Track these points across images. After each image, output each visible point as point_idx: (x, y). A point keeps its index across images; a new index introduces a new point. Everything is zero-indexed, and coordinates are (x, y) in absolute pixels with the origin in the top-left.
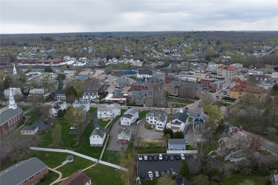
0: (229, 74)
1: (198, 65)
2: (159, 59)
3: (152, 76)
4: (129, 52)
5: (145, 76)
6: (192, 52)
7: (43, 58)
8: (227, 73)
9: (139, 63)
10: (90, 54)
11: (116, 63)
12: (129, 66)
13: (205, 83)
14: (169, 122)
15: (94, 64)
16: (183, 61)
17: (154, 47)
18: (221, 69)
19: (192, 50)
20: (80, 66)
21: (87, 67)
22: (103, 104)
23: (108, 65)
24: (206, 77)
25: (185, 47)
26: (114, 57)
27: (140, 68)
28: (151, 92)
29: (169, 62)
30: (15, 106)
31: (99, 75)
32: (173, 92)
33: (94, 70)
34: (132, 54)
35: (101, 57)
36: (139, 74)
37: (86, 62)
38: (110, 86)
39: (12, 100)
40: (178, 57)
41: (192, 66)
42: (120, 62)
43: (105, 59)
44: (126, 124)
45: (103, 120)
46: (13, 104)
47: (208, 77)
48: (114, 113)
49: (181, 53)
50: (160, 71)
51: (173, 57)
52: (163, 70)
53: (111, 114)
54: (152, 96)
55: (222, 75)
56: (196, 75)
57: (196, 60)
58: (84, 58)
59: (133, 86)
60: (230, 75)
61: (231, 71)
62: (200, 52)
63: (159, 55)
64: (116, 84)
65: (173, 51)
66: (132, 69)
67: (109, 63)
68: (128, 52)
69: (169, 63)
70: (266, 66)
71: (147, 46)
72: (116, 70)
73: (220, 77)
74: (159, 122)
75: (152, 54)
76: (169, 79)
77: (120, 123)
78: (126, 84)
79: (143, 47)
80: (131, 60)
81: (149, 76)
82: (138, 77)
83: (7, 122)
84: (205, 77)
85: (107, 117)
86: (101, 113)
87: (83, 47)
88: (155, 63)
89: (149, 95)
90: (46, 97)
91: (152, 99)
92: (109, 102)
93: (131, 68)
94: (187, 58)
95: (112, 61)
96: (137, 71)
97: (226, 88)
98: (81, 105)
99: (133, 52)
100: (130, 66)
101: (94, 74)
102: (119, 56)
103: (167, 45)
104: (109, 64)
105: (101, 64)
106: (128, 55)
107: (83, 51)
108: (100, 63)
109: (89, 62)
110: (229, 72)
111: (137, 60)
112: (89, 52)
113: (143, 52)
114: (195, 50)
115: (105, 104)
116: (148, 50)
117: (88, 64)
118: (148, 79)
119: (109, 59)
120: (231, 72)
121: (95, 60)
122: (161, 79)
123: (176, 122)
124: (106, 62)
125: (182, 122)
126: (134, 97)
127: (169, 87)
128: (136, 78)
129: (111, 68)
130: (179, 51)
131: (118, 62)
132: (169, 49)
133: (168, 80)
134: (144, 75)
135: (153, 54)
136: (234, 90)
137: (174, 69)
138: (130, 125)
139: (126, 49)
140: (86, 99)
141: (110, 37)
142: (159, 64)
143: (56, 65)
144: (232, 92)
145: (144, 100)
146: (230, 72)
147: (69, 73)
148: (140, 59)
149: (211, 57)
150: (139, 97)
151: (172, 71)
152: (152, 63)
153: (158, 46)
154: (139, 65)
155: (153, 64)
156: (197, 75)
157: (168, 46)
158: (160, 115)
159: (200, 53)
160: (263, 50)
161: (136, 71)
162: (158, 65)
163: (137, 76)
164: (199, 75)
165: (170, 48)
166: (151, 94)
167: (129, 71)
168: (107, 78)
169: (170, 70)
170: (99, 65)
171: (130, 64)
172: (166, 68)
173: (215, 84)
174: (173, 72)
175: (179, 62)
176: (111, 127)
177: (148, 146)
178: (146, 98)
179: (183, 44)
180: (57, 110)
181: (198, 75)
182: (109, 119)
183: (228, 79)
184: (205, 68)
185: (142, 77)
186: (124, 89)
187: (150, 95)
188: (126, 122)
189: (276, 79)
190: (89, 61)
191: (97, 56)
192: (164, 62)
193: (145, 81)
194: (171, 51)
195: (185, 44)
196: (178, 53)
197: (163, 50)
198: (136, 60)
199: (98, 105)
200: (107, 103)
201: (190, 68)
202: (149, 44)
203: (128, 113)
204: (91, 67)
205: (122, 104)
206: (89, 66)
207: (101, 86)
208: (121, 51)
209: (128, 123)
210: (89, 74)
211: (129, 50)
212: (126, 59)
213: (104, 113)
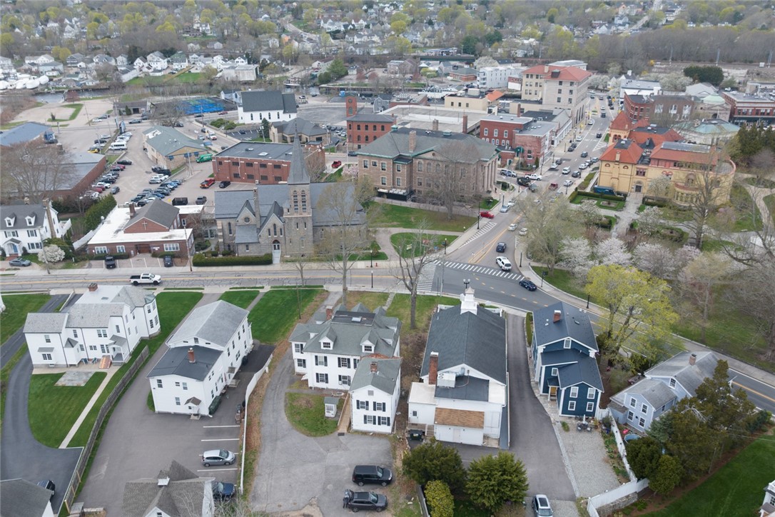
0: (565, 96)
1: (444, 68)
2: (312, 52)
3: (294, 116)
4: (209, 33)
5: (267, 119)
6: (414, 29)
8: (560, 91)
9: (244, 71)
10: (70, 44)
11: (160, 71)
12: (209, 81)
13: (496, 134)
14: (421, 381)
15: (77, 79)
16: (392, 56)
17: (289, 16)
18: (534, 80)
19: (413, 22)
20: (25, 88)
21: (53, 91)
22: (82, 267)
23: (130, 81)
24: (490, 111)
25: (387, 13)
26: (153, 52)
27: (247, 87)
28: (299, 193)
29: (348, 62)
31: (90, 122)
32: (388, 181)
33: (77, 102)
34: (219, 41)
35: (108, 54)
36: (245, 111)
37: (51, 74)
38: (130, 164)
40: (374, 45)
41: (424, 74)
42: (177, 67)
43: (122, 60)
44: (183, 409)
45: (61, 382)
47: (495, 110)
48: (122, 334)
49: (380, 33)
50: (318, 93)
51: (356, 45)
52: (328, 89)
53: (106, 341)
54: (305, 215)
55: (540, 102)
56: (452, 104)
57: (432, 52)
58: (43, 59)
59: (220, 163)
60: (570, 100)
61: (572, 84)
62: (436, 27)
63: (310, 40)
64: (155, 154)
65: (353, 25)
66: (219, 92)
67: (134, 71)
68: (204, 34)
69: (347, 64)
70: (652, 66)
71: (269, 13)
72: (158, 99)
73: (536, 108)
74: (371, 393)
75: (285, 38)
76: (363, 127)
77: (150, 402)
78: (197, 154)
79: (255, 16)
80: (215, 58)
81: (285, 118)
82: (241, 121)
84: (484, 110)
85: (83, 355)
86: (48, 341)
87: (46, 21)
88: (301, 67)
89: (292, 210)
91: (310, 225)
92: (112, 257)
93: (214, 86)
94: (404, 49)
95: (146, 65)
96: (236, 97)
97: (567, 150)
99: (223, 33)
100: (211, 82)
101: (73, 117)
102: (172, 49)
103: (331, 8)
104: (137, 78)
105: (106, 79)
106: (203, 44)
107: (44, 34)
108: (102, 75)
109: (61, 73)
110: (566, 88)
111: (237, 60)
112: (66, 36)
113: (256, 30)
114: (422, 22)
115: (90, 266)
116: (271, 23)
117: (55, 79)
118: (281, 127)
119: (137, 58)
120: (574, 88)
121: (82, 64)
122: (329, 124)
123: (460, 379)
124: (123, 69)
125: (492, 380)
126: (228, 221)
127: (369, 162)
128: (235, 126)
129: (139, 92)
130: (374, 24)
131: (168, 67)
132: (340, 20)
133: (359, 129)
134: (265, 115)
135: (289, 37)
136: (618, 159)
137: (366, 85)
138: (205, 412)
139: (199, 25)
142: (314, 69)
144: (608, 169)
145: (272, 233)
146: (571, 88)
148: (247, 55)
149: (479, 41)
150: (247, 219)
151: (363, 92)
152: (290, 67)
153: (302, 12)
154: (244, 76)
155: (293, 72)
156: (456, 104)
157: (336, 9)
158: (368, 343)
159: (440, 29)
160: (621, 19)
161: (235, 100)
162: (311, 75)
163: (237, 119)
164: (463, 105)
165: (343, 16)
166: (300, 204)
167: (208, 98)
168: (120, 132)
169: (354, 89)
170: (98, 82)
171: (211, 72)
172: (340, 82)
173: (535, 140)
174: (366, 95)
175: (381, 61)
176: (99, 436)
178: (279, 224)
179: (381, 5)
181: (460, 104)
182: (93, 369)
183: (566, 114)
184: (467, 79)
185: (257, 120)
186: (185, 175)
187: (300, 209)
188: (185, 396)
189: (718, 108)
190: (61, 67)
191: (95, 50)
192: (332, 61)
193: (271, 137)
194: (348, 26)
195: (385, 4)
196: (370, 32)
197: (322, 22)
198: (232, 58)
199: (54, 272)
200: (100, 257)
201: (420, 79)
202: (275, 6)
203: (192, 343)
204: (66, 91)
205: (171, 258)
206: (59, 88)
207: (90, 170)
208: (182, 31)
209: (196, 401)
210: (53, 119)
211: (206, 26)
212: (197, 56)
213: (65, 341)
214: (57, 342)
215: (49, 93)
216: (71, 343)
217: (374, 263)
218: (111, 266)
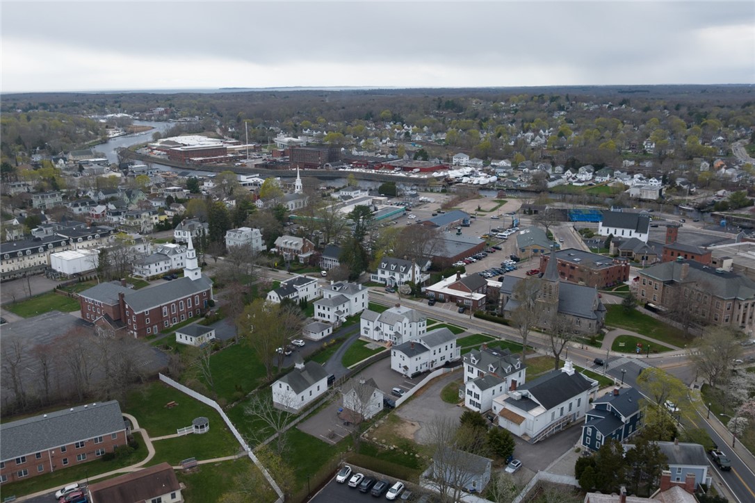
3: (645, 236)
7: (406, 157)
9: (648, 190)
11: (581, 182)
15: (515, 181)
20: (478, 184)
21: (495, 188)
22: (418, 300)
23: (553, 187)
26: (585, 165)
28: (548, 286)
30: (196, 274)
31: (500, 216)
32: (658, 299)
33: (503, 199)
36: (603, 225)
37: (501, 175)
38: (500, 249)
39: (191, 259)
42: (598, 180)
43: (558, 168)
44: (401, 370)
45: (367, 346)
46: (191, 268)
48: (400, 332)
53: (393, 333)
58: (503, 163)
59: (545, 260)
66: (611, 207)
67: (561, 180)
74: (473, 387)
75: (719, 163)
76: (675, 254)
77: (390, 363)
78: (542, 251)
80: (635, 176)
81: (636, 236)
82: (599, 233)
83: (161, 308)
85: (382, 337)
86: (369, 325)
90: (305, 259)
92: (435, 299)
95: (574, 175)
98: (340, 294)
101: (494, 210)
105: (537, 183)
107: (518, 143)
108: (536, 180)
109: (508, 176)
111: (651, 180)
115: (421, 302)
117: (502, 179)
119: (569, 169)
123: (524, 397)
124: (554, 177)
125: (541, 405)
126: (507, 295)
127: (646, 281)
128: (593, 236)
131: (591, 179)
133: (672, 255)
135: (723, 162)
138: (410, 375)
139: (645, 143)
140: (384, 280)
141: (624, 102)
142: (718, 196)
143: (422, 177)
147: (432, 201)
148: (665, 176)
152: (699, 192)
154: (647, 195)
158: (491, 366)
163: (596, 230)
166: (547, 294)
168: (512, 226)
170: (529, 185)
171: (622, 188)
172: (736, 212)
174: (745, 228)
176: (365, 368)
177: (392, 448)
180: (282, 298)
182: (381, 344)
186: (524, 264)
187: (548, 298)
188: (403, 364)
190: (511, 170)
191: (543, 159)
192: (736, 192)
193: (610, 249)
198: (650, 177)
199: (402, 299)
200: (429, 298)
203: (418, 342)
204: (505, 189)
205: (464, 309)
206: (501, 186)
207: (469, 248)
208: (628, 148)
209: (406, 368)
210: (479, 209)
211: (652, 145)
212: (620, 173)
213: (375, 327)
214: (372, 326)
215: (492, 189)
216: (377, 329)
217: (585, 346)
218: (431, 304)
